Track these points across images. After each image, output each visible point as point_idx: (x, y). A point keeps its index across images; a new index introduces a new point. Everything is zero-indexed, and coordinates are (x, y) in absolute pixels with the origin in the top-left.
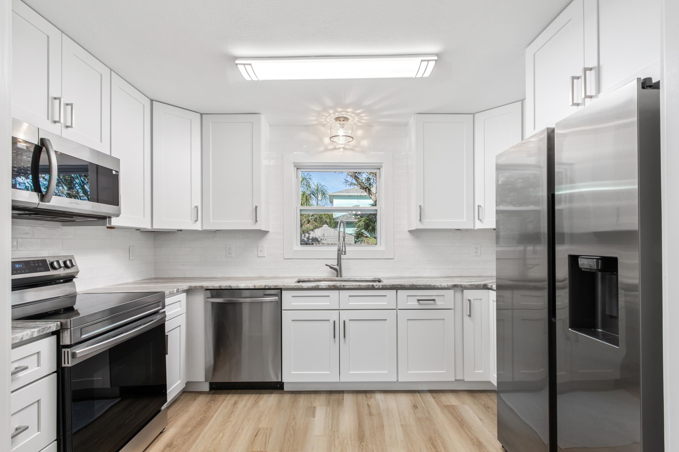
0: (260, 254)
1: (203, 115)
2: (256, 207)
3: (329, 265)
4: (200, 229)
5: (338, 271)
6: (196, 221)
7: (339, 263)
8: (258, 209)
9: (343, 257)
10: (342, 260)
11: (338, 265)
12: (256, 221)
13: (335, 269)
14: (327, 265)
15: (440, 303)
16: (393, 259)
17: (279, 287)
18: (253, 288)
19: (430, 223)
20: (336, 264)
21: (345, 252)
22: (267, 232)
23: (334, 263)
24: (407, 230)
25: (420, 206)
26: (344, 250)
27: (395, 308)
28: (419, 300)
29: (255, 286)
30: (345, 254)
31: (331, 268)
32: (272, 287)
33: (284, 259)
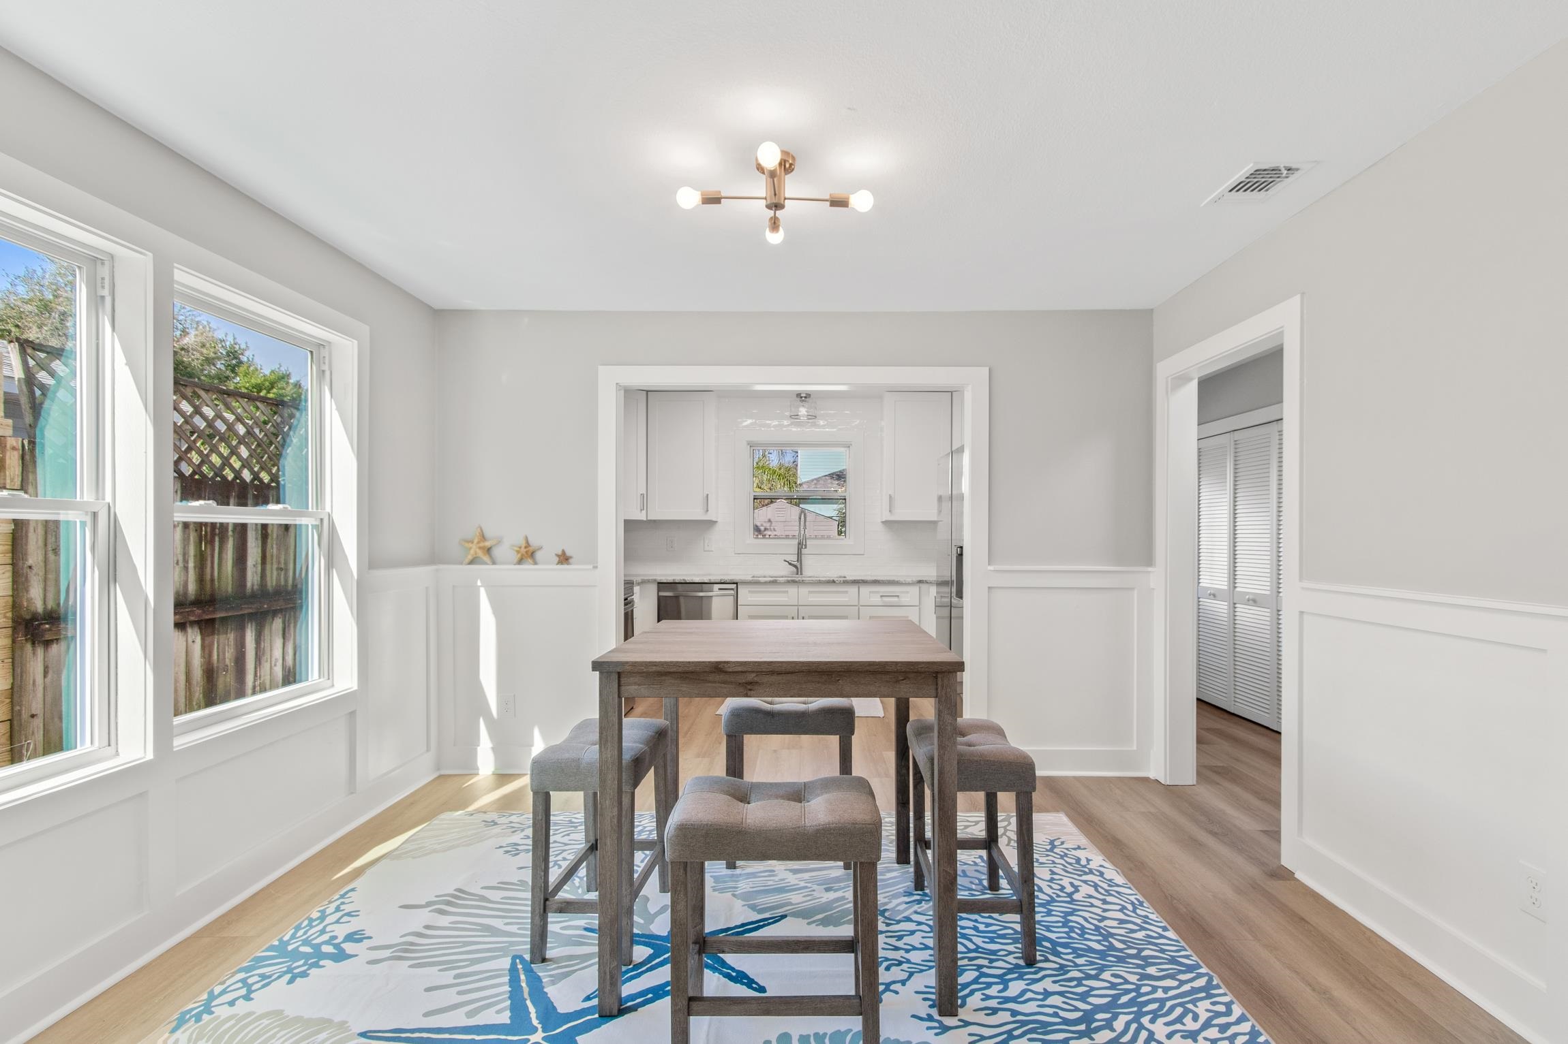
0: (707, 548)
1: (649, 393)
2: (707, 495)
3: (788, 560)
4: (645, 519)
5: (798, 567)
6: (641, 510)
7: (799, 559)
8: (709, 496)
9: (804, 551)
10: (803, 556)
11: (798, 561)
12: (707, 511)
13: (795, 566)
14: (785, 561)
15: (905, 599)
16: (863, 555)
17: (735, 582)
18: (708, 582)
19: (902, 514)
20: (796, 560)
21: (806, 545)
22: (716, 522)
23: (793, 558)
24: (879, 521)
25: (890, 496)
26: (804, 543)
27: (857, 604)
28: (882, 596)
29: (710, 580)
30: (806, 548)
31: (790, 564)
32: (728, 581)
33: (736, 554)
